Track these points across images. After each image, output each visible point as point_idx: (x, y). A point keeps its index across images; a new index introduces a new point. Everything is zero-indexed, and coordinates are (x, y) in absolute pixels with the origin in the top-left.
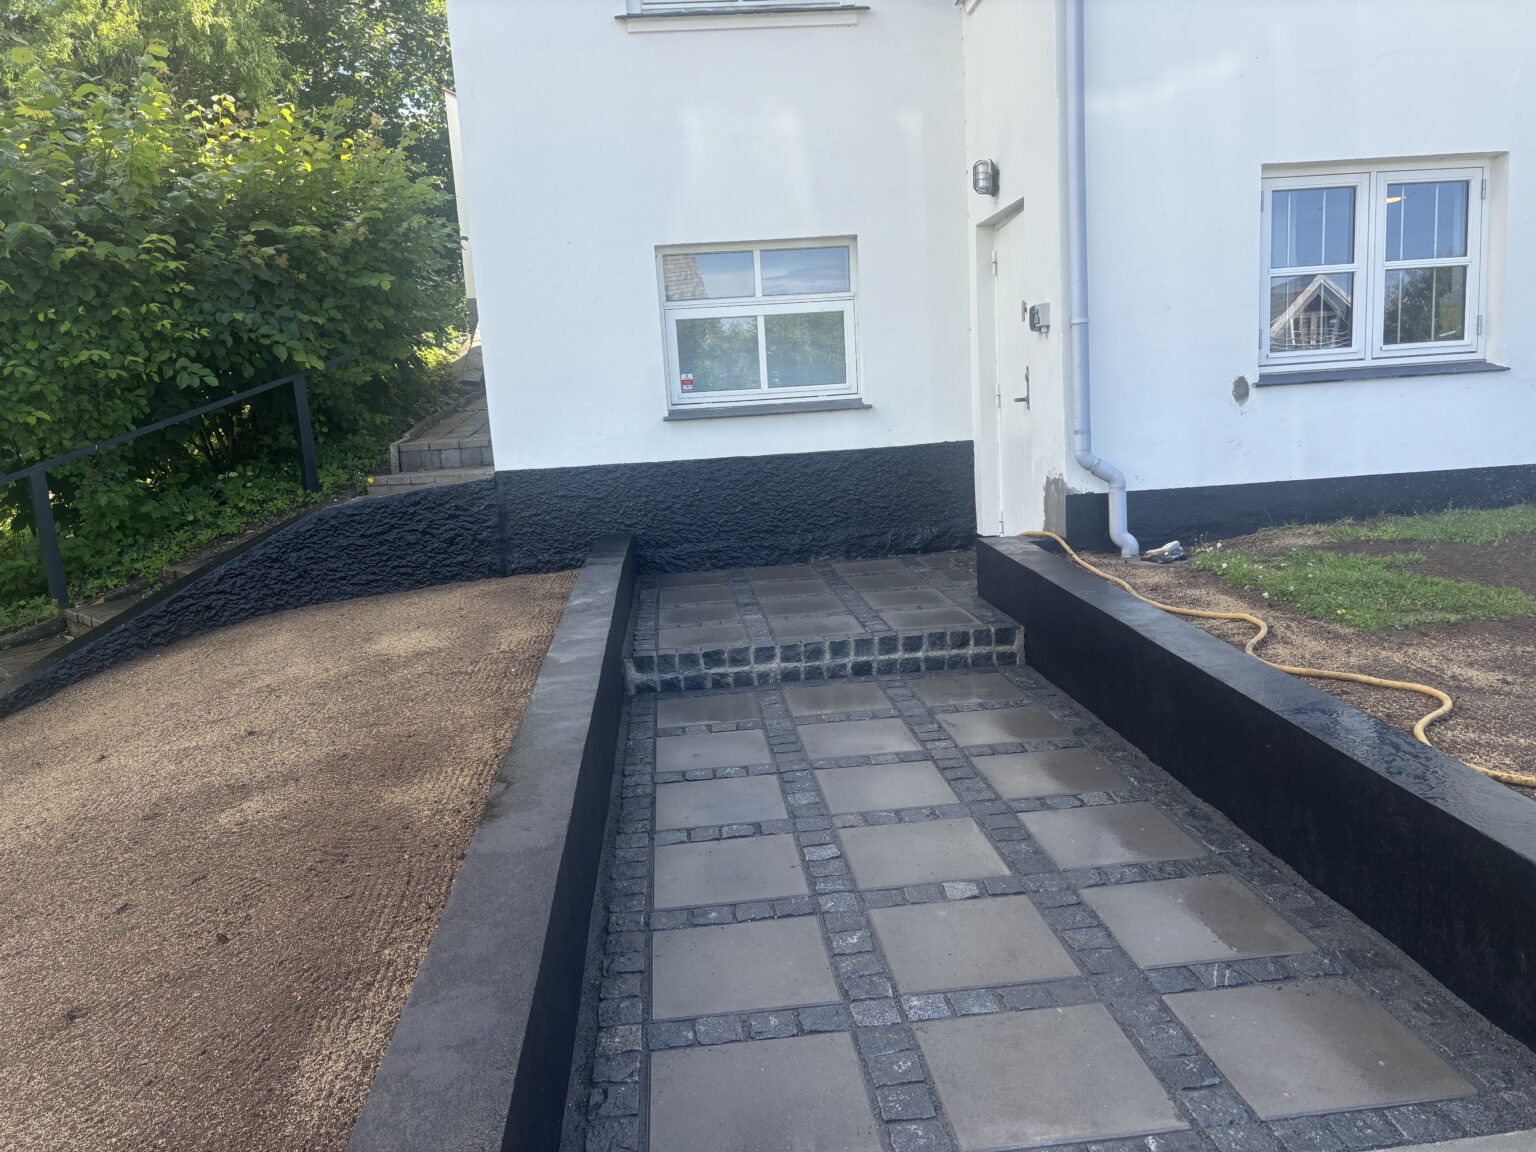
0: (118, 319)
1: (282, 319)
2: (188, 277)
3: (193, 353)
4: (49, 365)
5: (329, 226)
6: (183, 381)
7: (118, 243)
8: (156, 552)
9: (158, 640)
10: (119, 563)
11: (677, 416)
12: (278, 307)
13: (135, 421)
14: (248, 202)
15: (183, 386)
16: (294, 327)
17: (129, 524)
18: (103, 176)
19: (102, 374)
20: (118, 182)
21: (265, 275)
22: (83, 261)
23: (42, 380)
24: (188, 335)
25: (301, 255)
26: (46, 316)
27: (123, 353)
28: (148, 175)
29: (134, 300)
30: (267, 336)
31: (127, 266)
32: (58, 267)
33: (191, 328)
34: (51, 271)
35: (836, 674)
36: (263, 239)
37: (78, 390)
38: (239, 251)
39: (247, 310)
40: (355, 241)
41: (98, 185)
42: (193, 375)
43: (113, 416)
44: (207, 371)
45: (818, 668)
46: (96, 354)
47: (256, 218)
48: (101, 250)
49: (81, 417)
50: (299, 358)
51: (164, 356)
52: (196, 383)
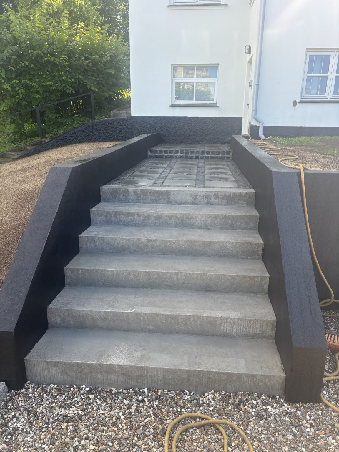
0: (55, 75)
1: (89, 79)
2: (69, 66)
3: (70, 85)
4: (41, 85)
5: (101, 57)
6: (68, 91)
7: (56, 58)
8: (60, 130)
9: (60, 145)
10: (53, 132)
11: (173, 106)
12: (89, 76)
13: (57, 100)
14: (84, 50)
15: (67, 92)
16: (92, 81)
17: (55, 123)
18: (53, 42)
19: (51, 88)
20: (57, 43)
21: (86, 68)
22: (48, 61)
23: (39, 88)
24: (69, 80)
25: (95, 63)
26: (41, 73)
27: (56, 84)
28: (63, 42)
29: (59, 71)
30: (86, 82)
31: (58, 63)
32: (43, 62)
33: (70, 79)
34: (42, 63)
35: (191, 157)
36: (87, 59)
37: (46, 91)
38: (81, 61)
39: (82, 76)
40: (107, 61)
41: (52, 44)
42: (70, 90)
43: (53, 98)
44: (72, 90)
45: (187, 156)
46: (50, 83)
47: (85, 54)
48: (53, 59)
49: (46, 98)
50: (92, 88)
51: (64, 85)
52: (70, 92)
